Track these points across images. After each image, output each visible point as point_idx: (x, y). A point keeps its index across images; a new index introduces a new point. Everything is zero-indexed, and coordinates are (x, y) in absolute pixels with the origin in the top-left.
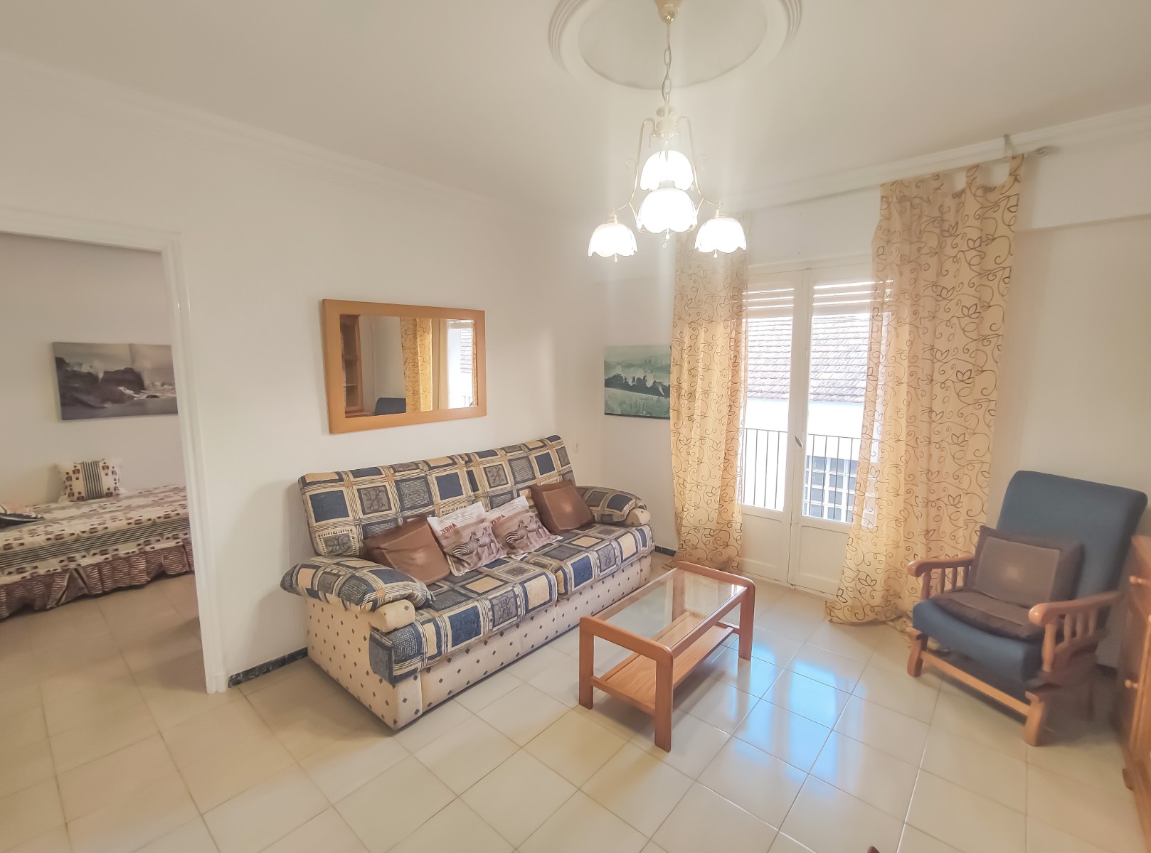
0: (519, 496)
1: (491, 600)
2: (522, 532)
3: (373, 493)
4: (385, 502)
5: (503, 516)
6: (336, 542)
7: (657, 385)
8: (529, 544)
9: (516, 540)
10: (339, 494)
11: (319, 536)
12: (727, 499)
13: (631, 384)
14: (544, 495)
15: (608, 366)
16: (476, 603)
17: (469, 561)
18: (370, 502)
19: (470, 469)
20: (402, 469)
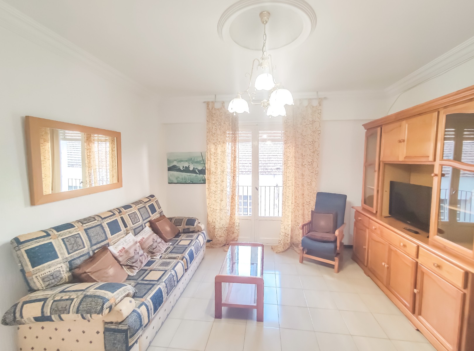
0: (145, 227)
1: (165, 282)
2: (155, 244)
3: (72, 239)
4: (80, 243)
5: (144, 238)
6: (51, 278)
7: (195, 169)
8: (160, 249)
9: (154, 249)
10: (50, 244)
11: (36, 277)
12: (233, 214)
13: (182, 169)
14: (157, 224)
15: (169, 161)
16: (159, 286)
17: (137, 266)
18: (71, 246)
19: (121, 216)
20: (86, 222)
